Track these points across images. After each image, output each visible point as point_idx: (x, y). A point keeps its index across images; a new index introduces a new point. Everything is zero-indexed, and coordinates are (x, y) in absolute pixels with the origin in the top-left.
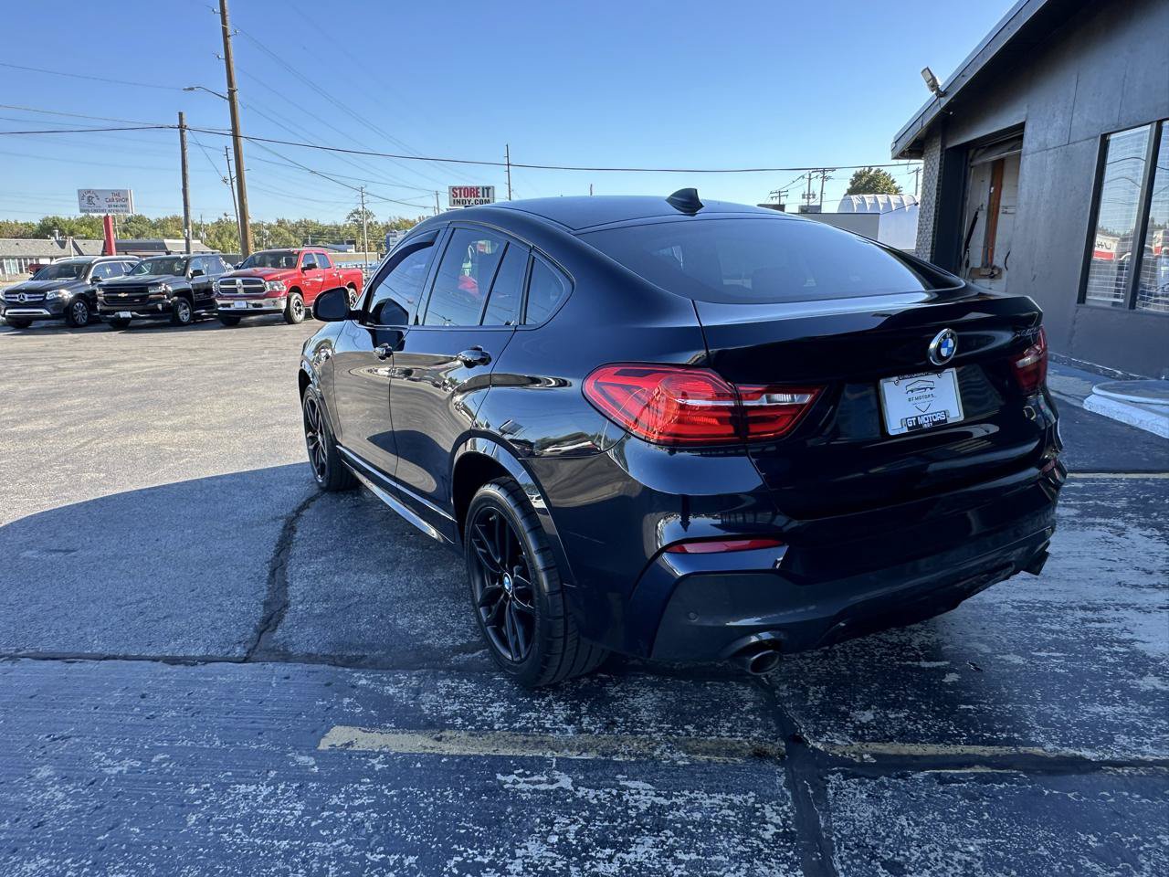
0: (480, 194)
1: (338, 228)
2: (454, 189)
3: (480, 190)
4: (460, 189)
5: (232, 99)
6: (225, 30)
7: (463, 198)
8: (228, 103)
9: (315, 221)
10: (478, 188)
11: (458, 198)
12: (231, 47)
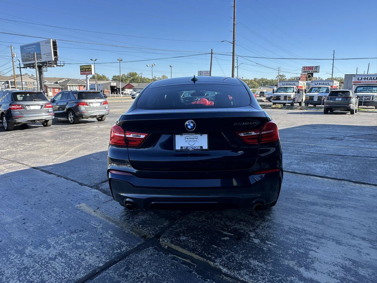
0: (314, 69)
1: (272, 80)
2: (304, 67)
3: (314, 68)
4: (306, 67)
5: (234, 43)
6: (234, 23)
7: (307, 70)
8: (232, 44)
9: (266, 78)
10: (313, 67)
11: (305, 70)
12: (235, 28)
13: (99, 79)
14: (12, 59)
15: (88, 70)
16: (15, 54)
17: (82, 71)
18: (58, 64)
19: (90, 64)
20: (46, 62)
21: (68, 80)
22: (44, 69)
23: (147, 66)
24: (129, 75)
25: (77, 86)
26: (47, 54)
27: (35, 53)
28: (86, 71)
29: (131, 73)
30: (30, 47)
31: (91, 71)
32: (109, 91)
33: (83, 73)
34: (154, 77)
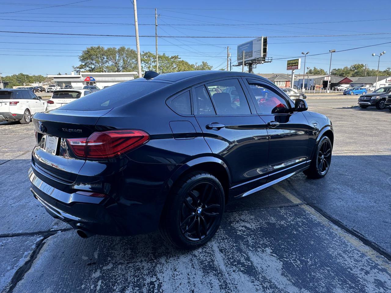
13: (316, 73)
14: (228, 59)
15: (294, 64)
16: (230, 54)
17: (289, 66)
18: (266, 61)
19: (297, 58)
20: (255, 60)
21: (277, 75)
22: (254, 66)
23: (373, 55)
24: (353, 68)
25: (284, 81)
26: (257, 51)
27: (244, 51)
28: (292, 66)
29: (356, 65)
30: (245, 46)
31: (298, 65)
32: (320, 86)
33: (290, 68)
34: (388, 68)
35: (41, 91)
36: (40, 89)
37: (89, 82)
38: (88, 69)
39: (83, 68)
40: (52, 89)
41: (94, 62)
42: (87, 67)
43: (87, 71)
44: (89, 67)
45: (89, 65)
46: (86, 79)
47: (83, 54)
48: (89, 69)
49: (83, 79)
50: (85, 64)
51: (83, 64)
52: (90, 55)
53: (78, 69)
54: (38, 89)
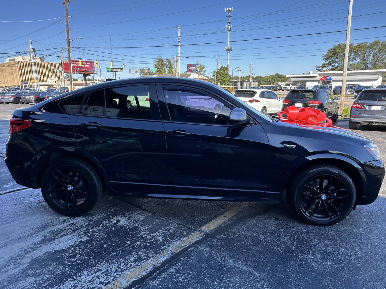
35: (279, 90)
36: (278, 88)
37: (324, 81)
38: (330, 67)
39: (326, 67)
40: (287, 87)
41: (338, 60)
42: (330, 66)
43: (329, 70)
44: (332, 66)
45: (333, 63)
46: (322, 78)
47: (327, 53)
48: (332, 67)
49: (319, 78)
50: (329, 63)
51: (327, 63)
52: (335, 53)
53: (320, 68)
54: (277, 88)
